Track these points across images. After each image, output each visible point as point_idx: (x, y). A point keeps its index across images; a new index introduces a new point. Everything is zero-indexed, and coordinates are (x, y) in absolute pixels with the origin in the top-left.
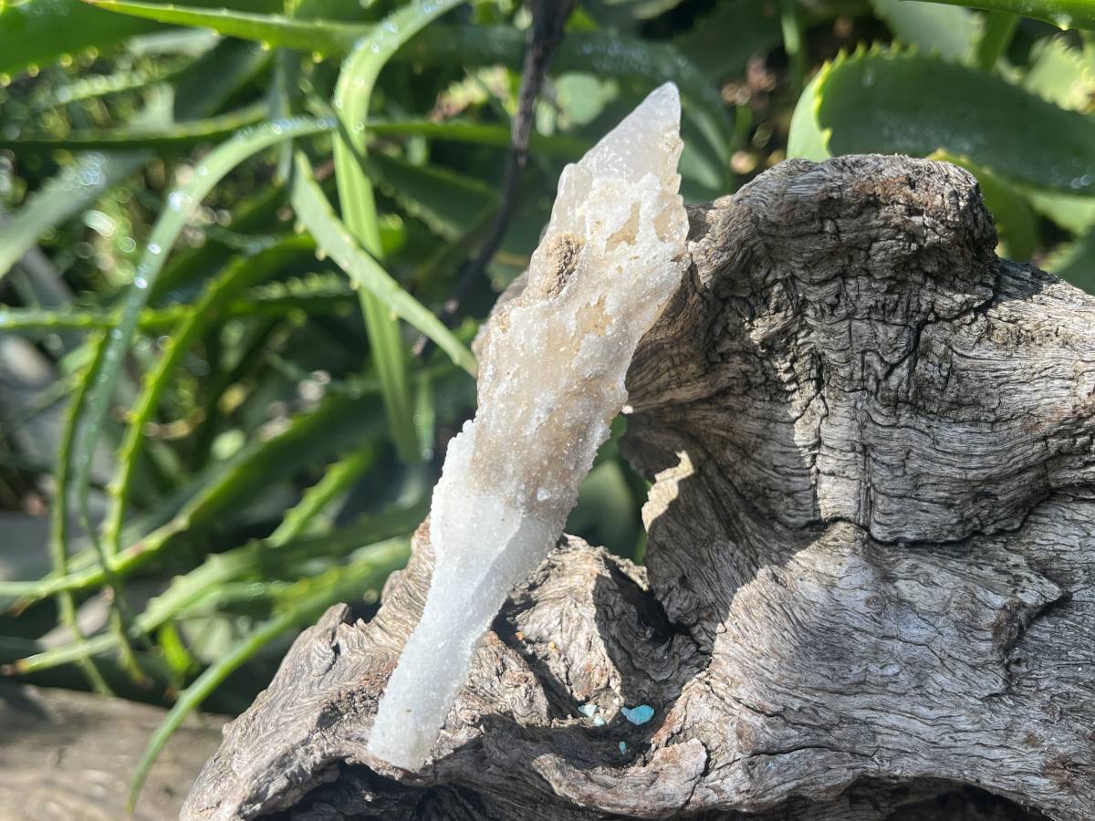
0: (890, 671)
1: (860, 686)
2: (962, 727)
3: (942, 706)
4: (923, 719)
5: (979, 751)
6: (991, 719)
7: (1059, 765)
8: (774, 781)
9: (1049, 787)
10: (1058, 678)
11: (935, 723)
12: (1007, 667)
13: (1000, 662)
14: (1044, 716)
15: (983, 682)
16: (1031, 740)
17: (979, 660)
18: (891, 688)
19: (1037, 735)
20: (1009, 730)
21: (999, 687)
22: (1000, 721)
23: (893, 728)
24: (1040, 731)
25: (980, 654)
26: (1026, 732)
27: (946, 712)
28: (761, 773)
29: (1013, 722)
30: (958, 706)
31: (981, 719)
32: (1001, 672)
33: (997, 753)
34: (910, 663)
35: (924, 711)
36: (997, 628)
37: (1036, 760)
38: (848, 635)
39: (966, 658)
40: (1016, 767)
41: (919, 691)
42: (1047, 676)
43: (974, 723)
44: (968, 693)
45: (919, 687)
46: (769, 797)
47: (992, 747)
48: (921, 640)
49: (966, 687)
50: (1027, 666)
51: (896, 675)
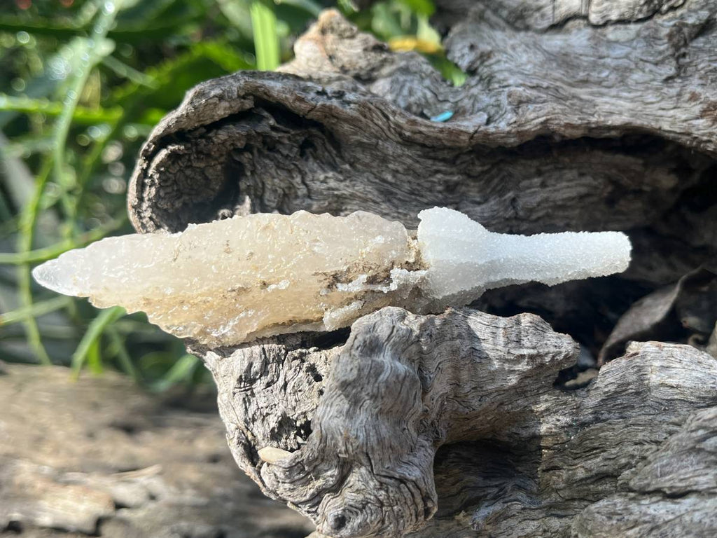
0: (604, 75)
1: (585, 82)
2: (649, 101)
3: (637, 90)
4: (626, 99)
5: (661, 112)
6: (668, 91)
7: (712, 108)
8: (532, 116)
9: (705, 125)
10: (710, 61)
11: (632, 100)
12: (677, 59)
13: (673, 55)
14: (700, 82)
15: (662, 72)
16: (694, 97)
17: (660, 58)
18: (605, 84)
19: (697, 92)
20: (679, 95)
21: (672, 72)
22: (673, 91)
23: (606, 103)
24: (699, 90)
25: (660, 53)
26: (690, 92)
27: (639, 93)
28: (523, 111)
29: (681, 90)
30: (647, 89)
31: (662, 93)
32: (674, 63)
33: (672, 112)
34: (616, 69)
35: (625, 94)
36: (670, 36)
37: (697, 109)
38: (577, 58)
39: (651, 59)
40: (684, 117)
41: (622, 84)
42: (703, 63)
43: (657, 97)
44: (654, 80)
45: (622, 81)
46: (528, 127)
47: (669, 110)
48: (623, 55)
49: (652, 77)
50: (689, 58)
51: (607, 76)
